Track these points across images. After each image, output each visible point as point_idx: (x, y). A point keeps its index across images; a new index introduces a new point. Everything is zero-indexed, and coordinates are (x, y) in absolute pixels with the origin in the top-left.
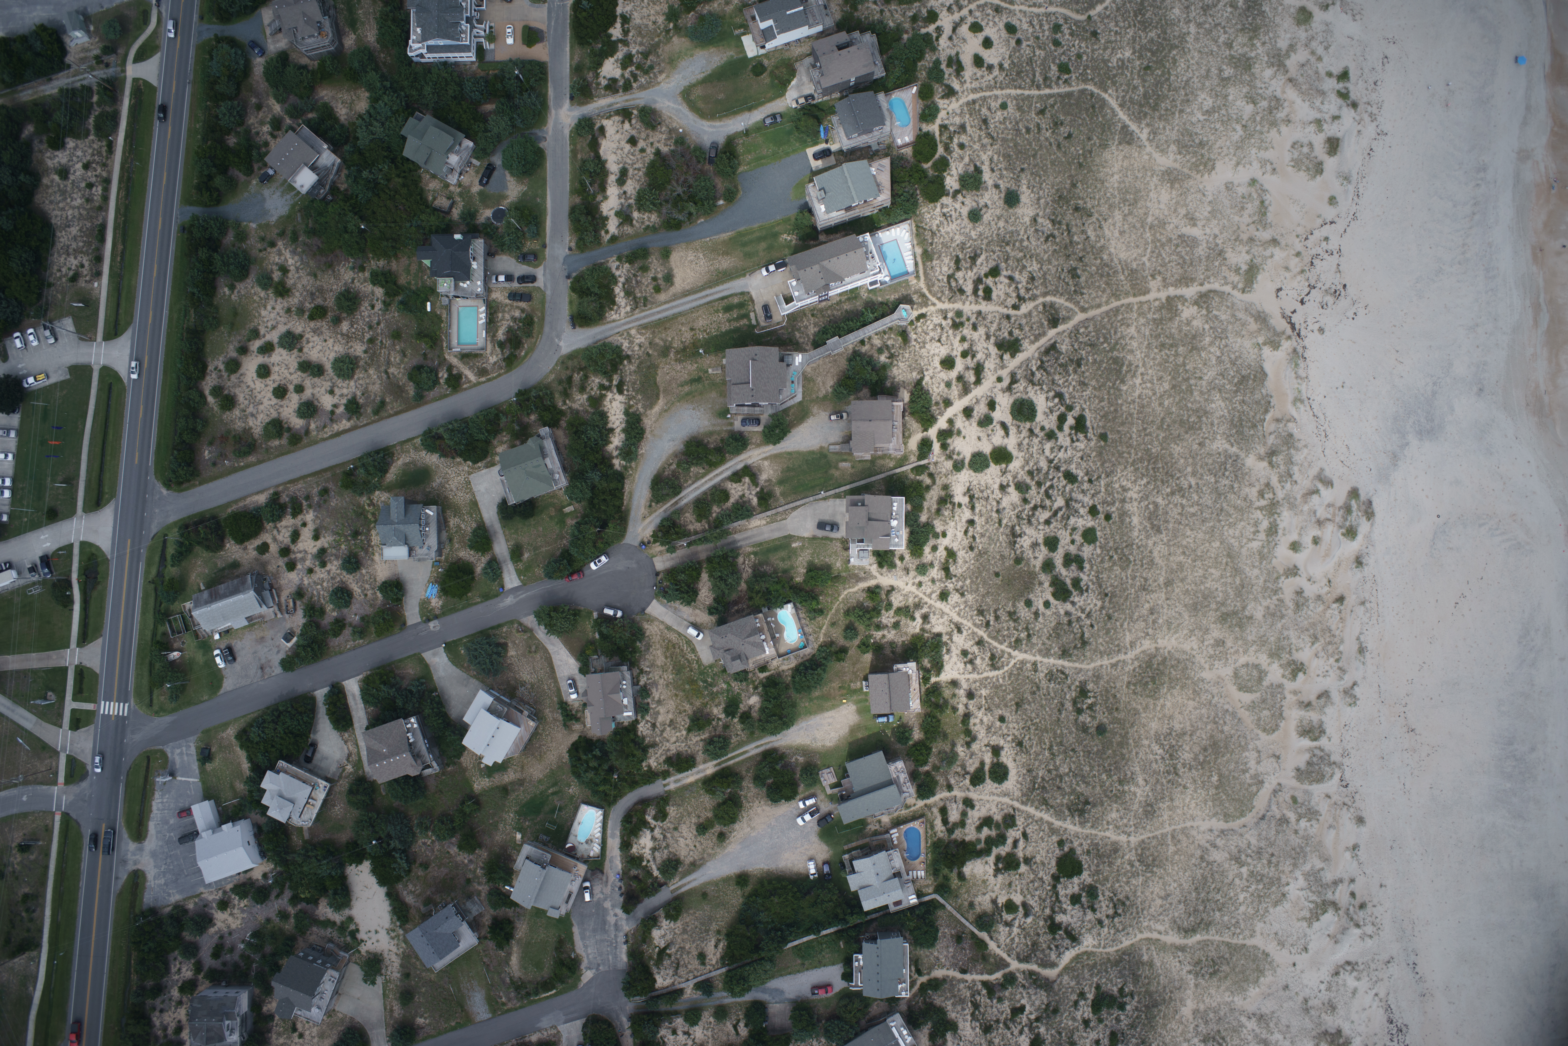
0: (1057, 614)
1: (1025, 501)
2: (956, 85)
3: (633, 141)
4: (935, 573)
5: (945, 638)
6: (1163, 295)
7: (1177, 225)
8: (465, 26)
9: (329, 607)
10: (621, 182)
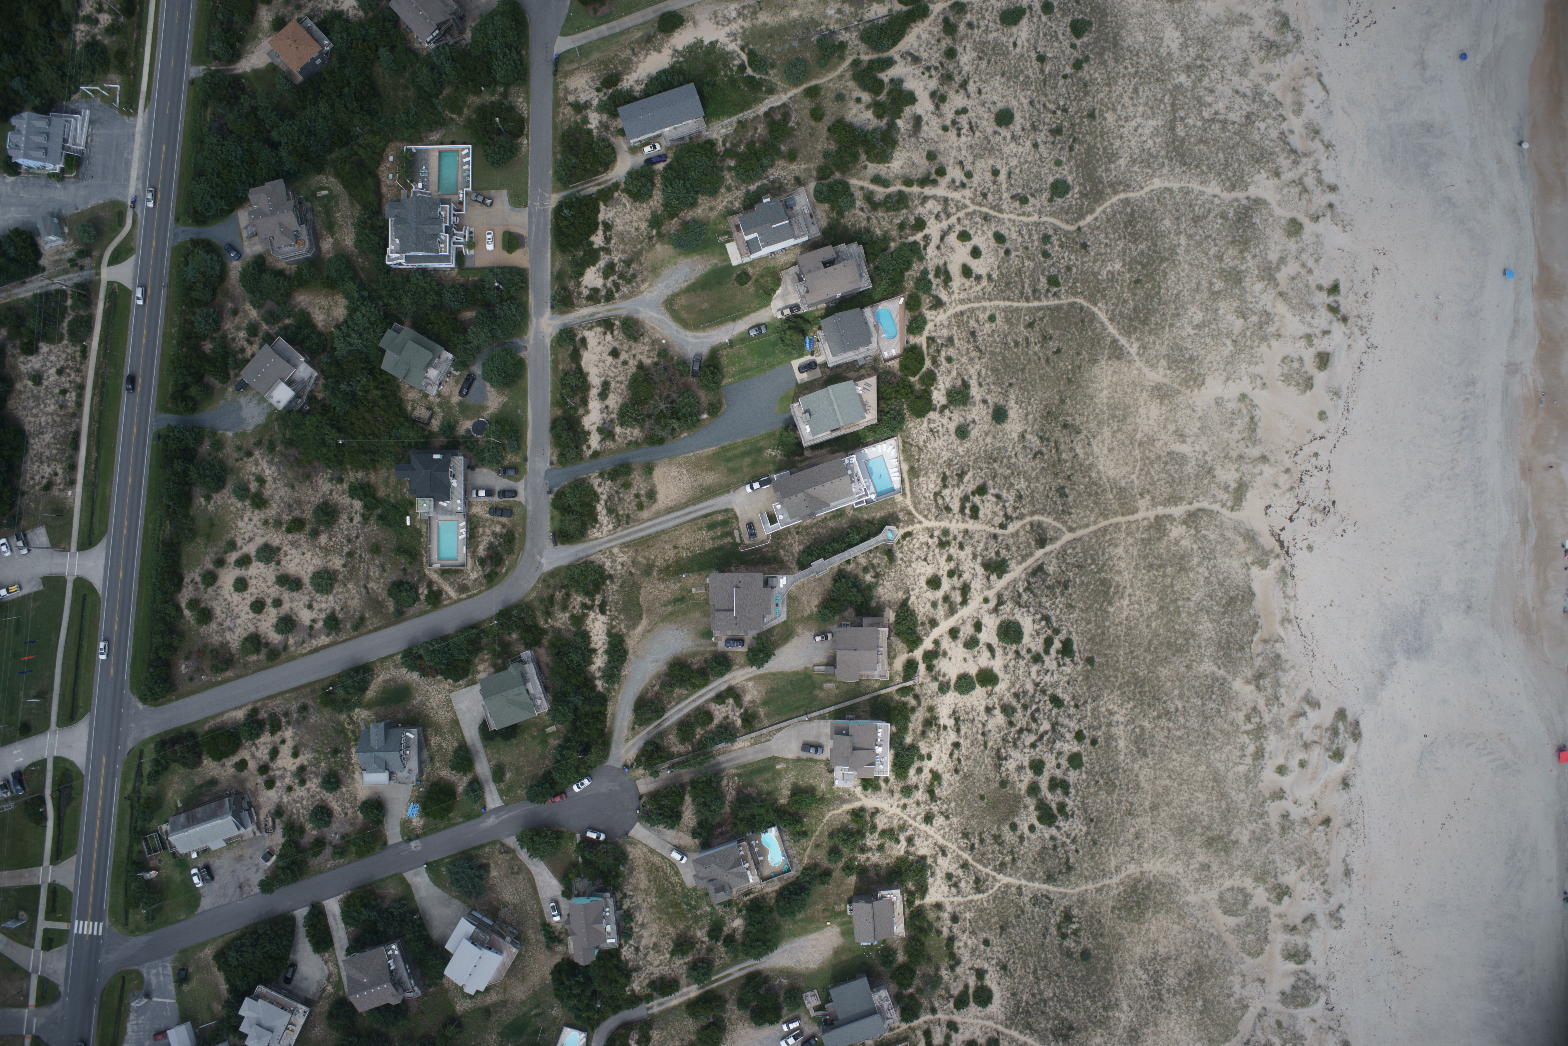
0: (1042, 838)
1: (1011, 724)
2: (944, 296)
3: (615, 353)
4: (920, 795)
5: (929, 861)
6: (1151, 514)
7: (1166, 442)
8: (444, 236)
9: (309, 826)
10: (603, 395)
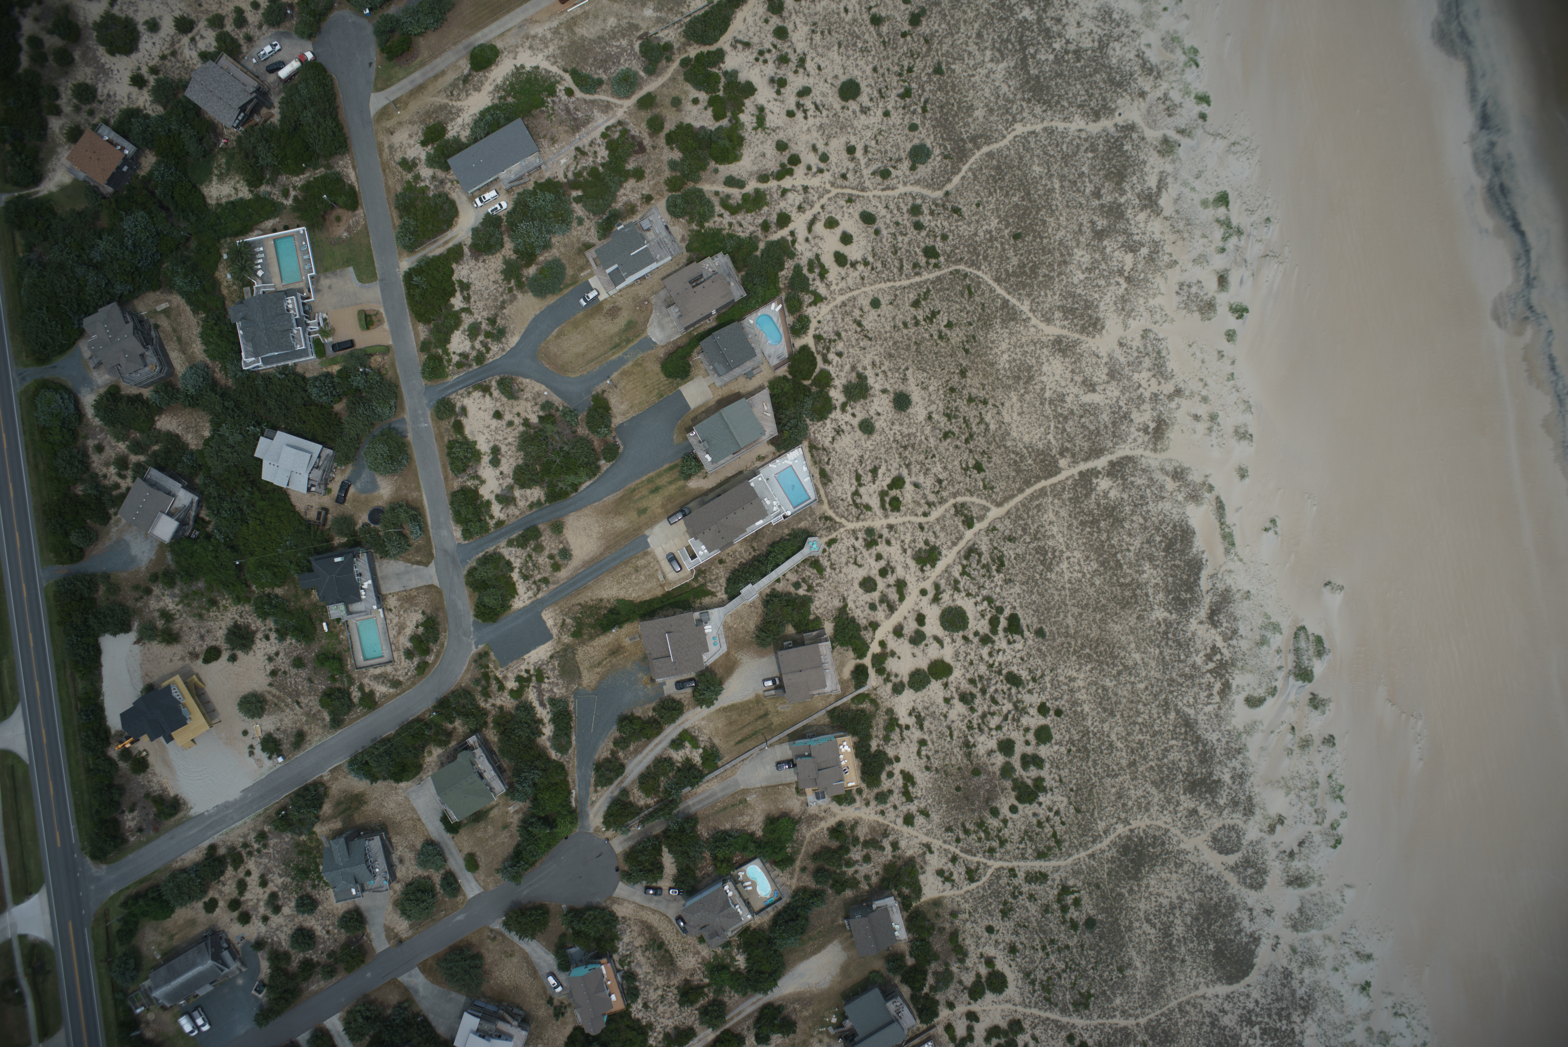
0: (1026, 817)
1: (973, 710)
2: (822, 290)
3: (498, 415)
4: (896, 798)
5: (919, 860)
6: (1075, 471)
7: (1076, 396)
8: (297, 329)
9: (292, 952)
10: (495, 462)
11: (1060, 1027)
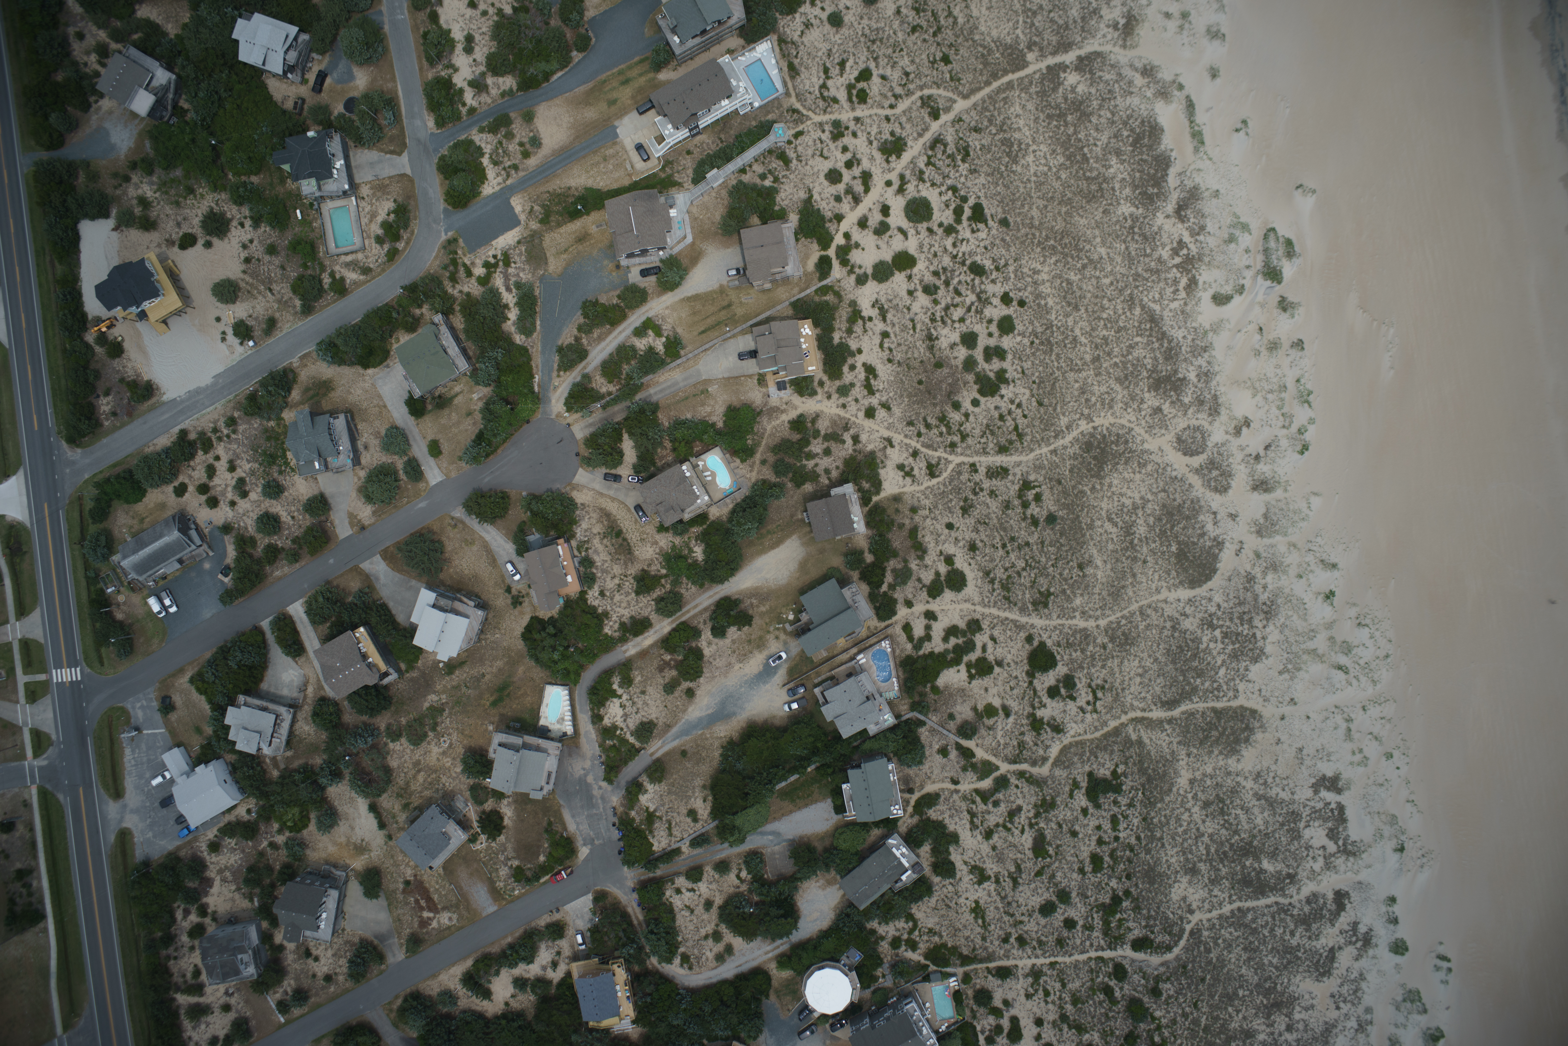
0: (988, 410)
1: (936, 302)
3: (472, 5)
4: (858, 391)
5: (879, 454)
6: (1042, 65)
9: (258, 537)
10: (469, 50)
11: (1019, 627)
